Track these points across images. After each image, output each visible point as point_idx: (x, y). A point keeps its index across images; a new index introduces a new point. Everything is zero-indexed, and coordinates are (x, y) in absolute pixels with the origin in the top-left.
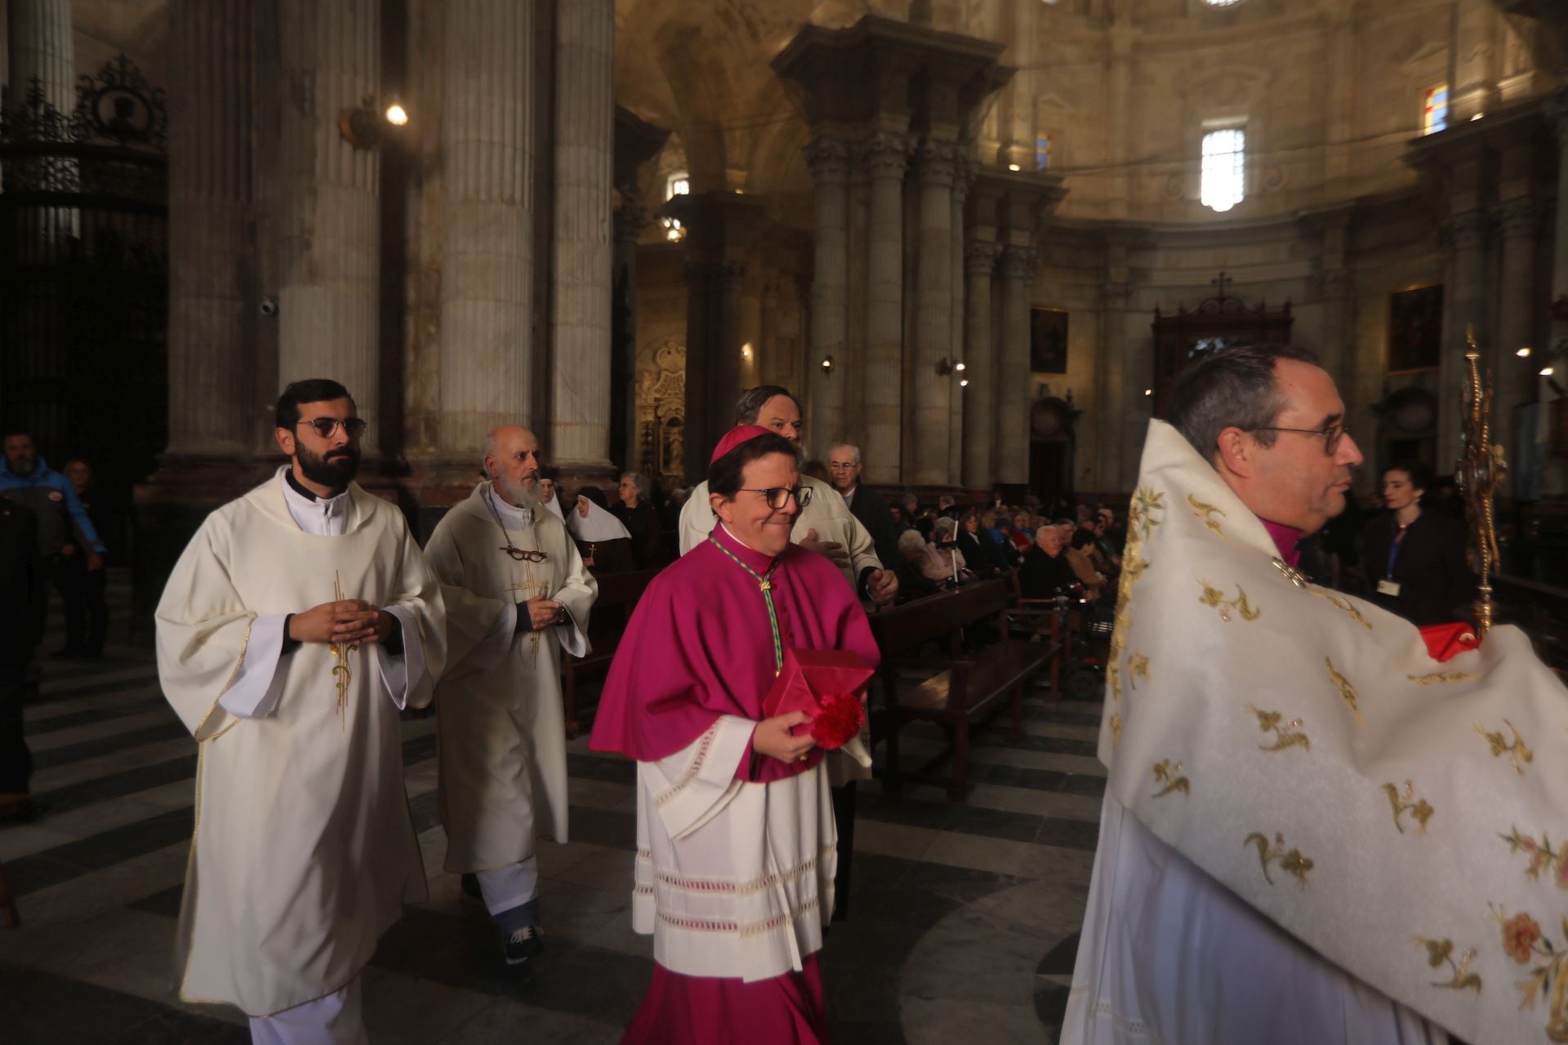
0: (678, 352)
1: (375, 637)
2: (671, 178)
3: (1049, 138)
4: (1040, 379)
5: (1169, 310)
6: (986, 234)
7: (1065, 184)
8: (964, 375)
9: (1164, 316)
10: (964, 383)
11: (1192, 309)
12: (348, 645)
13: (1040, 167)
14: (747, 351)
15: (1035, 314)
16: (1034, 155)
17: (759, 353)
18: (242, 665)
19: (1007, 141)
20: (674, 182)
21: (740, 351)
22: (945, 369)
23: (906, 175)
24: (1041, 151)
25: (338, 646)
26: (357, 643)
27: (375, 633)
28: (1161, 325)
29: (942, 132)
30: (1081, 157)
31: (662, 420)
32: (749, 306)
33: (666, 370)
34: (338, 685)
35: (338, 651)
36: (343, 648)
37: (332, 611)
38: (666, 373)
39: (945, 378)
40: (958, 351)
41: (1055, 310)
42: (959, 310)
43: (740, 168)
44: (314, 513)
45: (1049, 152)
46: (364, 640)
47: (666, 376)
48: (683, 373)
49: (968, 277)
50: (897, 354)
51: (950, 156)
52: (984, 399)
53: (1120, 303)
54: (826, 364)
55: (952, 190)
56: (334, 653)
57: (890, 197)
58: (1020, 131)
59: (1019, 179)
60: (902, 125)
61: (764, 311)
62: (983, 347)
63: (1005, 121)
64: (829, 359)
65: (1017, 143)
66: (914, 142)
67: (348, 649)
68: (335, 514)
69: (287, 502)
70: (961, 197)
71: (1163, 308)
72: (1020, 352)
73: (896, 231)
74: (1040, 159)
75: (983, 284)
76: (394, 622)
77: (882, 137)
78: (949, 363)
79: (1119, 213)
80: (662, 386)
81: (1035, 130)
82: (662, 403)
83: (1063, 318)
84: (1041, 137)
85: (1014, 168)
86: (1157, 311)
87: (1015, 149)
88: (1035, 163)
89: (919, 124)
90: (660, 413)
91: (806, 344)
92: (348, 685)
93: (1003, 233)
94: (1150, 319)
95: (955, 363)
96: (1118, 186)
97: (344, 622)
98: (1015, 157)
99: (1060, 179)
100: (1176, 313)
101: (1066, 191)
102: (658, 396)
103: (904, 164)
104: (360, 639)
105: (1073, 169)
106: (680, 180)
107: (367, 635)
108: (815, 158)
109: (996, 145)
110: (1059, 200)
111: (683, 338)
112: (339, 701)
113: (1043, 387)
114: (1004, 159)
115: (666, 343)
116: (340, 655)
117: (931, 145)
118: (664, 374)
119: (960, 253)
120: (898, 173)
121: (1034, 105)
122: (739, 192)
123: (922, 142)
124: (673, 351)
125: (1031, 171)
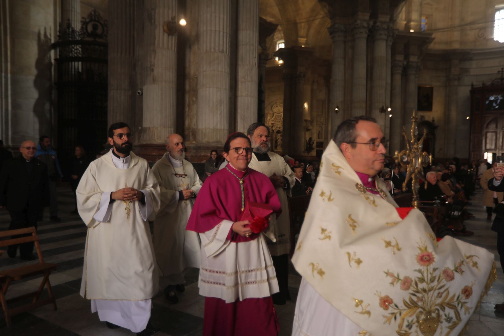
0: (280, 106)
1: (137, 199)
2: (278, 42)
3: (427, 18)
4: (421, 113)
5: (478, 84)
6: (400, 58)
7: (433, 36)
8: (391, 112)
9: (475, 87)
10: (390, 116)
11: (488, 84)
12: (129, 201)
13: (423, 30)
14: (306, 105)
15: (419, 88)
16: (420, 25)
17: (311, 106)
18: (99, 206)
19: (409, 20)
20: (279, 44)
21: (303, 105)
22: (383, 110)
23: (368, 36)
24: (423, 23)
25: (126, 202)
26: (131, 200)
27: (136, 197)
28: (474, 91)
29: (384, 18)
30: (440, 25)
31: (274, 131)
32: (307, 89)
33: (276, 113)
34: (127, 213)
35: (126, 203)
36: (128, 202)
37: (124, 191)
38: (276, 114)
39: (383, 114)
40: (388, 104)
41: (428, 86)
42: (389, 88)
43: (303, 37)
44: (119, 162)
45: (426, 24)
46: (134, 199)
47: (276, 115)
48: (282, 114)
49: (392, 75)
50: (364, 105)
51: (386, 27)
52: (398, 122)
53: (456, 83)
54: (337, 109)
55: (387, 41)
56: (125, 204)
57: (362, 45)
58: (415, 16)
59: (413, 35)
60: (367, 17)
61: (312, 90)
62: (398, 102)
63: (409, 13)
64: (337, 107)
65: (413, 21)
66: (371, 23)
67: (129, 202)
68: (126, 163)
69: (112, 159)
70: (391, 43)
71: (475, 84)
72: (413, 103)
73: (364, 58)
74: (422, 27)
75: (398, 77)
76: (143, 194)
77: (359, 22)
78: (385, 108)
79: (456, 46)
80: (274, 119)
81: (421, 15)
82: (274, 125)
83: (431, 89)
84: (423, 18)
85: (412, 31)
86: (472, 85)
87: (412, 23)
88: (420, 28)
89: (374, 16)
90: (273, 129)
91: (328, 102)
92: (130, 213)
93: (407, 57)
94: (469, 88)
95: (387, 108)
96: (456, 35)
97: (127, 194)
98: (412, 26)
99: (431, 34)
100: (481, 86)
101: (434, 39)
102: (273, 122)
103: (367, 32)
104: (132, 199)
105: (437, 30)
106: (281, 43)
107: (134, 198)
108: (332, 31)
109: (405, 22)
110: (431, 42)
111: (282, 101)
112: (128, 218)
113: (422, 117)
114: (408, 27)
115: (276, 103)
116: (127, 204)
117: (379, 24)
118: (275, 114)
119: (390, 65)
120: (365, 35)
121: (421, 5)
122: (303, 46)
123: (375, 23)
124: (278, 106)
125: (419, 32)
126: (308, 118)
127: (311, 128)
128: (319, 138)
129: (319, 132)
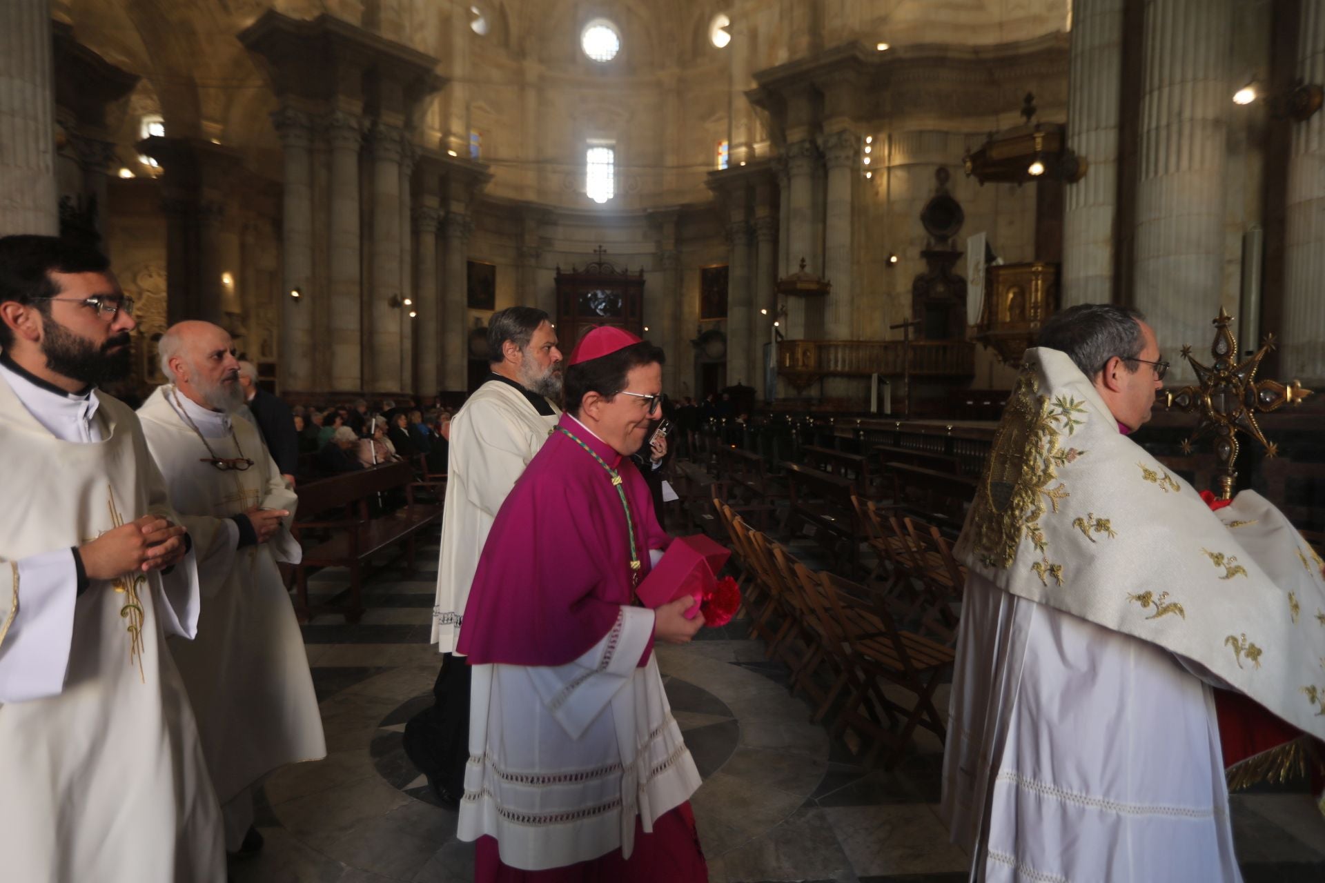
0: (159, 275)
2: (146, 120)
3: (481, 135)
4: (475, 313)
5: (566, 269)
6: (432, 202)
7: (492, 170)
8: (413, 308)
9: (562, 272)
10: (413, 315)
11: (581, 269)
12: (138, 576)
13: (473, 155)
14: (227, 279)
15: (471, 265)
16: (468, 146)
17: (240, 282)
19: (447, 133)
20: (148, 124)
21: (220, 279)
22: (396, 303)
23: (362, 148)
24: (474, 143)
28: (561, 279)
29: (391, 119)
30: (504, 152)
31: (146, 335)
32: (229, 242)
33: (149, 291)
34: (131, 628)
35: (124, 587)
36: (130, 582)
38: (149, 294)
39: (397, 310)
40: (407, 289)
41: (487, 263)
42: (407, 258)
43: (216, 121)
45: (481, 145)
47: (149, 296)
48: (164, 294)
49: (416, 233)
50: (356, 289)
51: (397, 138)
52: (431, 328)
53: (533, 261)
54: (295, 294)
55: (400, 165)
57: (348, 164)
58: (457, 126)
59: (456, 163)
60: (357, 107)
61: (243, 246)
62: (430, 289)
63: (445, 117)
64: (298, 290)
65: (455, 135)
66: (367, 124)
67: (136, 582)
70: (408, 171)
71: (562, 267)
72: (459, 292)
73: (353, 190)
74: (472, 149)
75: (429, 240)
77: (339, 115)
78: (399, 299)
79: (531, 196)
80: (144, 305)
81: (468, 127)
82: (144, 320)
83: (492, 270)
84: (474, 133)
85: (452, 153)
86: (558, 269)
87: (453, 140)
88: (469, 152)
89: (372, 109)
90: (143, 329)
91: (277, 279)
92: (141, 626)
93: (445, 201)
94: (554, 274)
95: (404, 299)
96: (530, 177)
98: (453, 145)
99: (488, 167)
100: (572, 272)
101: (492, 176)
102: (139, 313)
103: (360, 140)
105: (498, 161)
106: (155, 122)
108: (282, 124)
109: (438, 135)
110: (486, 182)
111: (163, 263)
113: (478, 320)
114: (445, 146)
115: (147, 267)
117: (382, 128)
118: (146, 295)
119: (407, 213)
120: (355, 146)
121: (468, 108)
122: (215, 142)
123: (374, 124)
124: (154, 275)
125: (465, 157)
126: (236, 309)
127: (242, 331)
128: (263, 354)
129: (265, 341)
